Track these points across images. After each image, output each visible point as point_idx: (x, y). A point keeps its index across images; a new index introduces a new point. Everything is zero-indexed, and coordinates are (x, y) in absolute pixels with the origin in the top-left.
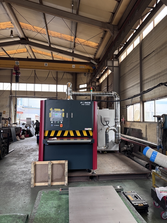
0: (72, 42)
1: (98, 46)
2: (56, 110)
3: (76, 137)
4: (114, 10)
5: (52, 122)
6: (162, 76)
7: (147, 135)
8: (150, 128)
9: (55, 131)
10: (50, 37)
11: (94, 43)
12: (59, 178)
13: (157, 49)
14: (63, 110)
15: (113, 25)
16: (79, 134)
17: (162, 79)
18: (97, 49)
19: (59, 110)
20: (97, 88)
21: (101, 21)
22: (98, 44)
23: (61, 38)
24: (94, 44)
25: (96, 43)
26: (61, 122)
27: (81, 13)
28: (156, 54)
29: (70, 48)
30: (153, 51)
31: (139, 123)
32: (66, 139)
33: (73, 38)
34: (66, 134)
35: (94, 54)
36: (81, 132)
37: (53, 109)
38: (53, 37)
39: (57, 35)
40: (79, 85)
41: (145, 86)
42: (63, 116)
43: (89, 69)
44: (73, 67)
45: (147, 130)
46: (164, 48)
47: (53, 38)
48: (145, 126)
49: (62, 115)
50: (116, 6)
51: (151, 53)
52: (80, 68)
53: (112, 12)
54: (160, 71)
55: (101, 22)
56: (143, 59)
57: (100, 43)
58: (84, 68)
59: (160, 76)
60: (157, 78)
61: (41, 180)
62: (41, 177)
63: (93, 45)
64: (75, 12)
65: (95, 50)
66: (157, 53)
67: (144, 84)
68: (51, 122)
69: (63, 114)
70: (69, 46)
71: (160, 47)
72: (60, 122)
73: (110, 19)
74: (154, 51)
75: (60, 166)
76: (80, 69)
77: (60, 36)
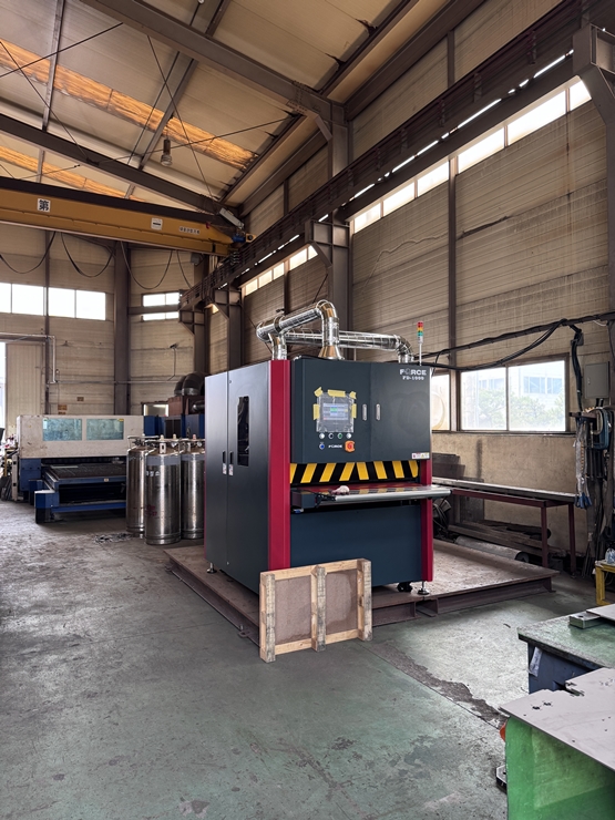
0: (149, 129)
1: (248, 160)
2: (331, 393)
3: (373, 482)
4: (346, 53)
5: (322, 436)
6: (539, 296)
7: (484, 469)
8: (495, 449)
9: (315, 465)
10: (57, 94)
11: (236, 149)
12: (341, 619)
13: (519, 215)
14: (353, 395)
15: (330, 101)
16: (381, 474)
17: (540, 305)
18: (241, 169)
19: (342, 394)
20: (232, 311)
21: (294, 79)
22: (249, 155)
23: (105, 109)
24: (236, 152)
25: (245, 150)
26: (350, 436)
27: (222, 35)
28: (513, 228)
29: (133, 153)
30: (502, 216)
31: (446, 436)
32: (367, 490)
33: (157, 117)
34: (346, 476)
35: (223, 186)
36: (389, 467)
37: (325, 391)
38: (72, 95)
39: (91, 91)
40: (143, 295)
41: (465, 323)
42: (354, 415)
43: (214, 241)
44: (154, 227)
45: (484, 455)
46: (546, 216)
47: (70, 99)
48: (474, 445)
49: (350, 411)
50: (358, 40)
51: (496, 223)
52: (182, 232)
53: (338, 57)
54: (531, 281)
55: (293, 82)
56: (462, 237)
57: (259, 152)
58: (195, 234)
59: (530, 297)
60: (518, 301)
61: (290, 635)
62: (289, 622)
63: (231, 153)
64: (201, 23)
65: (235, 172)
66: (520, 227)
67: (462, 315)
68: (319, 433)
69: (354, 407)
70: (128, 142)
71: (530, 211)
72: (345, 434)
73: (322, 79)
74: (505, 218)
75: (344, 579)
76: (182, 237)
77: (107, 97)
